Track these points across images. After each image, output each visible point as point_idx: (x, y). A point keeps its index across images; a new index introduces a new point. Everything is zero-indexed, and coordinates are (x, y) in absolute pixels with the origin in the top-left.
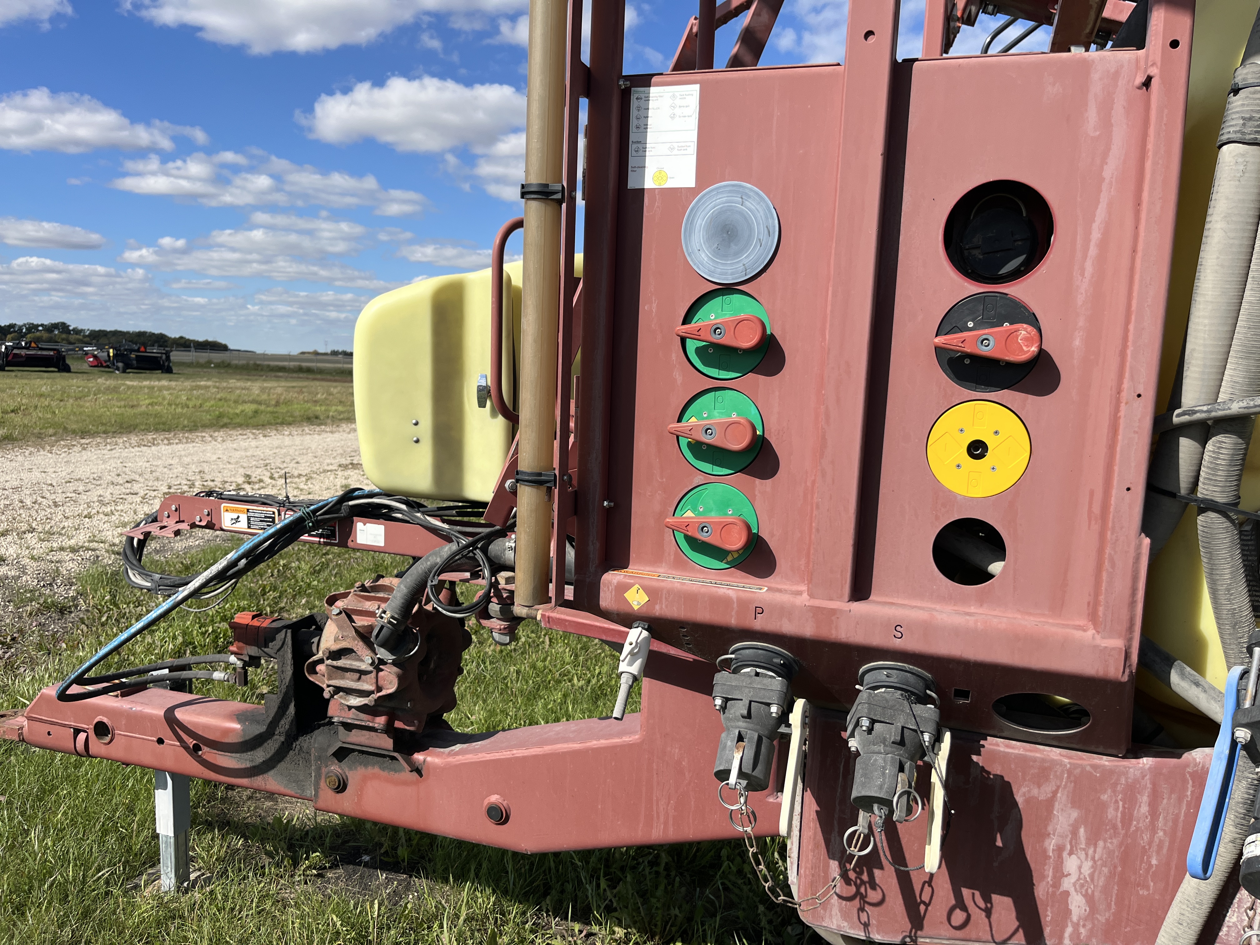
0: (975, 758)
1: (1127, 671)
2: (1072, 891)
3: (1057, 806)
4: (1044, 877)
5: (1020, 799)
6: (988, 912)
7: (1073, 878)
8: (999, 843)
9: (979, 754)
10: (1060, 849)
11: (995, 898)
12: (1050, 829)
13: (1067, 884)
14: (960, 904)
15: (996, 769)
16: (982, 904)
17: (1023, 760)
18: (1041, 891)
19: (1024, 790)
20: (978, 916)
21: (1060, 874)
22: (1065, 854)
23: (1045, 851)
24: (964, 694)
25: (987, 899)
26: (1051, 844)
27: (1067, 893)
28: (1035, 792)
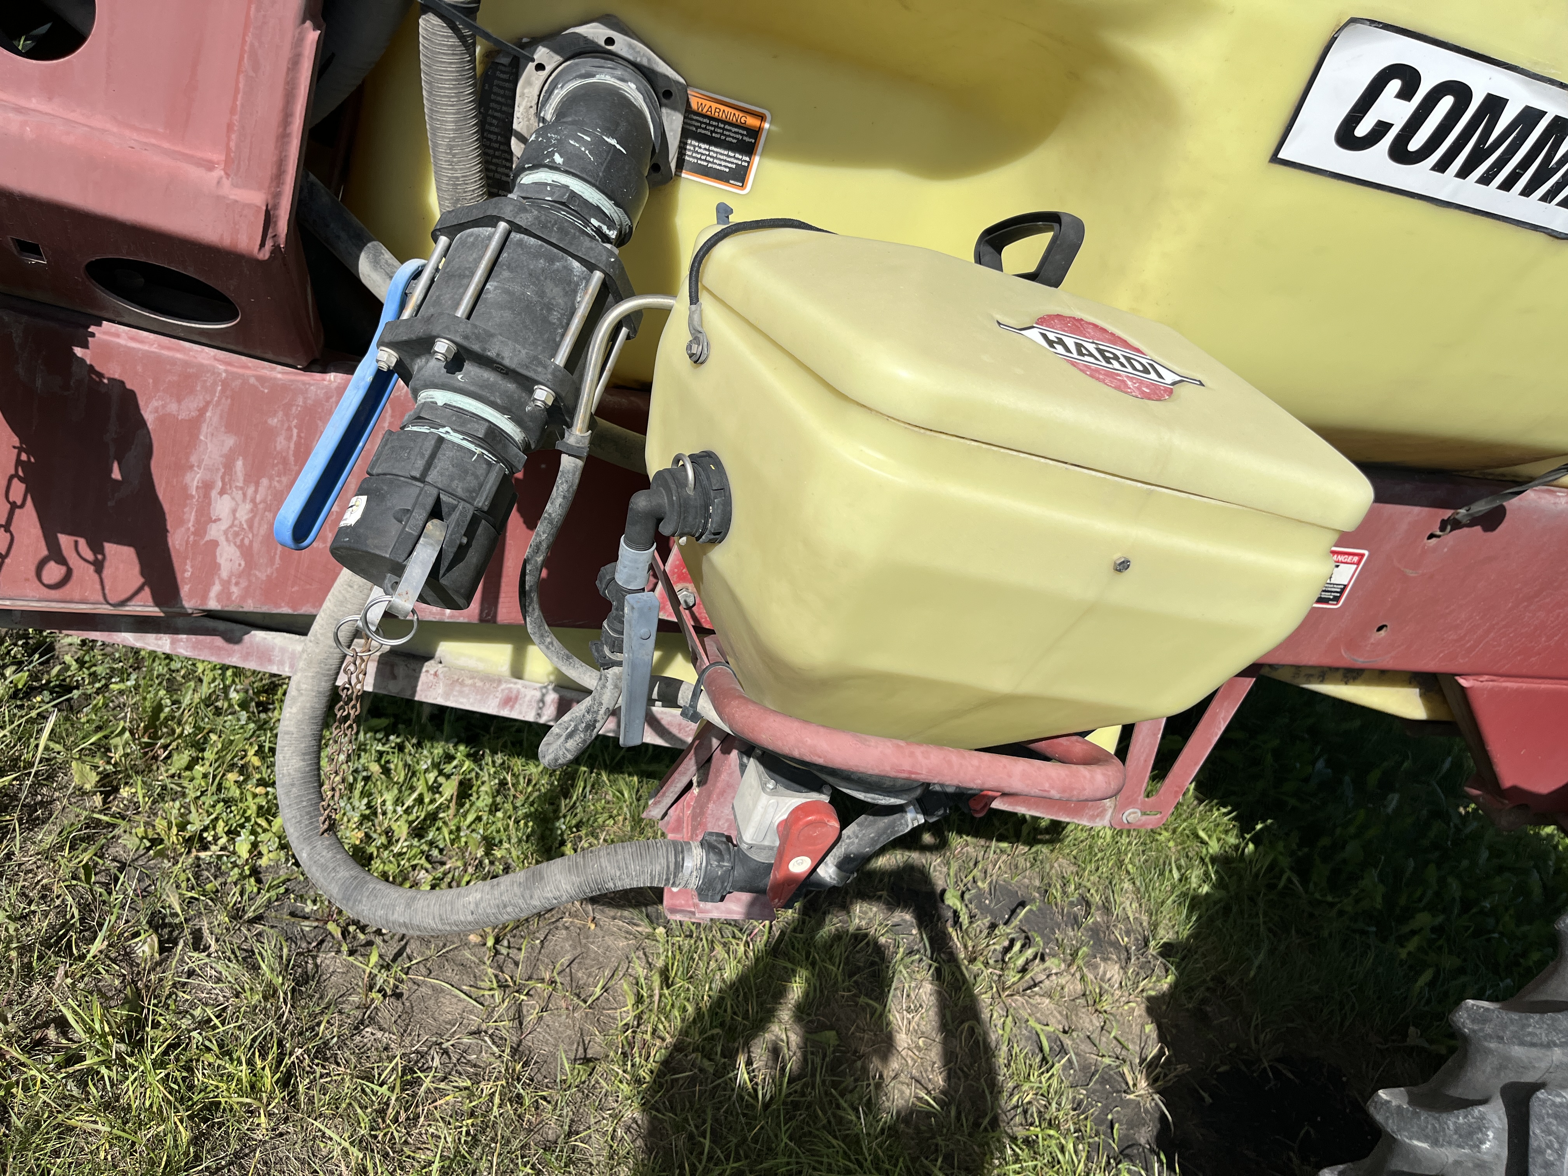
0: (78, 351)
1: (269, 244)
2: (222, 540)
3: (204, 429)
4: (181, 522)
5: (149, 416)
6: (99, 566)
7: (224, 525)
8: (116, 474)
9: (85, 345)
10: (207, 487)
11: (109, 547)
12: (193, 459)
13: (215, 532)
14: (56, 554)
15: (112, 370)
16: (89, 555)
17: (155, 362)
18: (177, 540)
19: (155, 403)
20: (83, 571)
21: (205, 519)
22: (214, 493)
23: (185, 488)
24: (34, 250)
25: (97, 547)
26: (194, 480)
27: (215, 544)
28: (173, 407)
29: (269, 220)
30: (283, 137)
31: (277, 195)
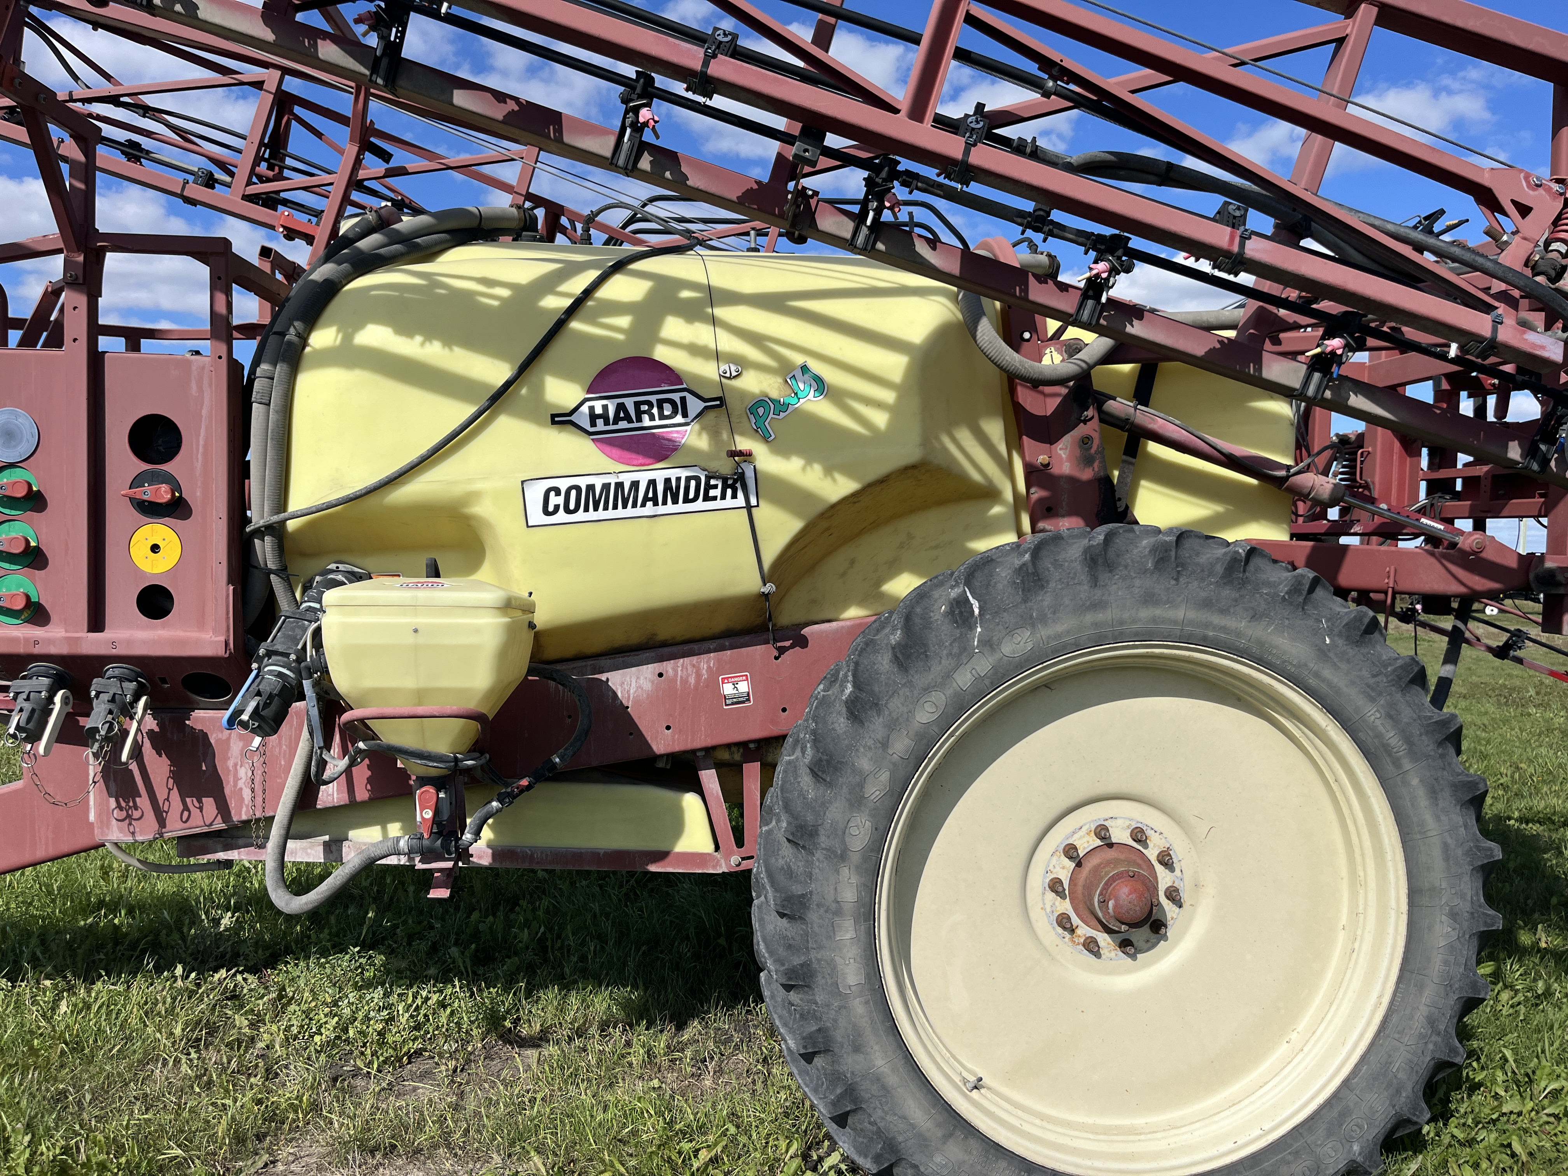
0: (187, 722)
1: (228, 652)
2: (243, 787)
3: (232, 741)
4: (228, 782)
5: (212, 741)
6: (201, 809)
7: (243, 780)
8: (204, 768)
9: (189, 719)
10: (236, 765)
11: (204, 799)
12: (229, 755)
13: (241, 784)
14: (186, 808)
15: (198, 727)
16: (197, 805)
17: (211, 719)
18: (227, 791)
19: (214, 735)
20: (195, 812)
21: (237, 779)
22: (238, 767)
23: (228, 768)
24: (165, 681)
25: (200, 801)
26: (231, 763)
27: (241, 789)
28: (220, 736)
29: (227, 644)
30: (228, 618)
31: (228, 636)
